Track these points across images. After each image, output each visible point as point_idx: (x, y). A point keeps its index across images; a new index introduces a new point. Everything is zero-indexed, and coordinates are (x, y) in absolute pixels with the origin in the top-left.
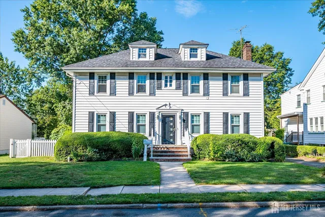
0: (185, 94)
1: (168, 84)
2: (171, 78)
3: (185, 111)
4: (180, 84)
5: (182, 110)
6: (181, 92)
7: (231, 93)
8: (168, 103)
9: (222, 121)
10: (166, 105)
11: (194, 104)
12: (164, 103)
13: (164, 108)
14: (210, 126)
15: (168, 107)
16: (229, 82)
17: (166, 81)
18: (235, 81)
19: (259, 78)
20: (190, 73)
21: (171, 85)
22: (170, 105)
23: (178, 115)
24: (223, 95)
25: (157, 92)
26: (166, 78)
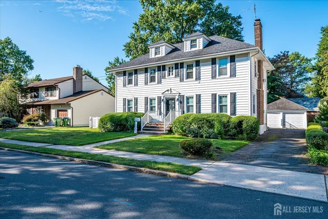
0: (182, 80)
1: (171, 73)
2: (172, 68)
3: (181, 94)
4: (178, 72)
5: (180, 93)
6: (178, 79)
7: (219, 75)
8: (169, 89)
9: (211, 102)
10: (168, 90)
11: (188, 88)
12: (167, 89)
13: (167, 92)
14: (201, 107)
15: (170, 92)
16: (217, 66)
17: (169, 71)
18: (223, 64)
19: (246, 58)
20: (185, 62)
21: (172, 74)
22: (171, 90)
23: (177, 97)
24: (212, 78)
25: (163, 80)
26: (169, 68)
